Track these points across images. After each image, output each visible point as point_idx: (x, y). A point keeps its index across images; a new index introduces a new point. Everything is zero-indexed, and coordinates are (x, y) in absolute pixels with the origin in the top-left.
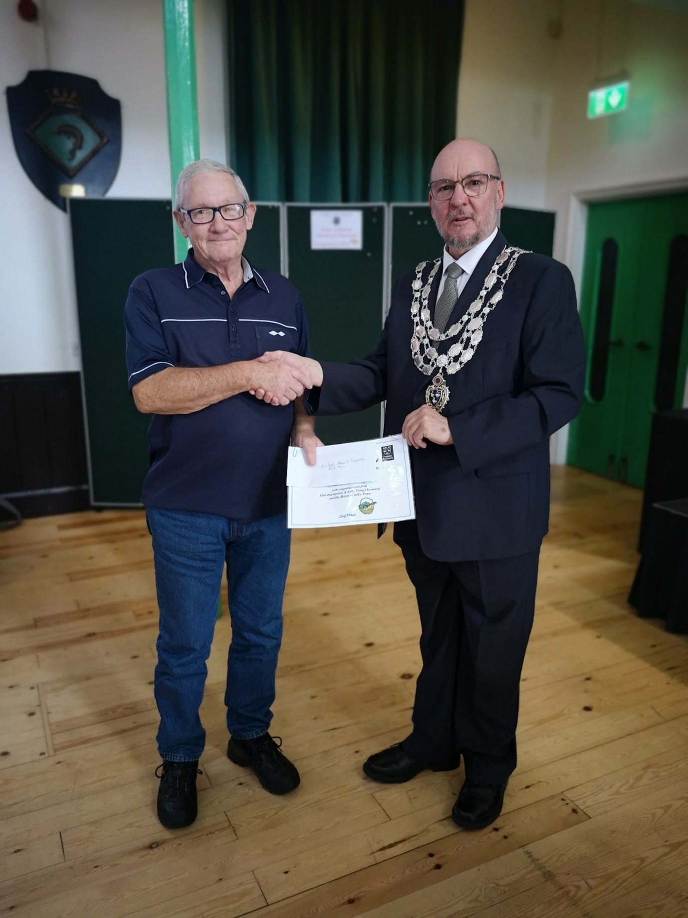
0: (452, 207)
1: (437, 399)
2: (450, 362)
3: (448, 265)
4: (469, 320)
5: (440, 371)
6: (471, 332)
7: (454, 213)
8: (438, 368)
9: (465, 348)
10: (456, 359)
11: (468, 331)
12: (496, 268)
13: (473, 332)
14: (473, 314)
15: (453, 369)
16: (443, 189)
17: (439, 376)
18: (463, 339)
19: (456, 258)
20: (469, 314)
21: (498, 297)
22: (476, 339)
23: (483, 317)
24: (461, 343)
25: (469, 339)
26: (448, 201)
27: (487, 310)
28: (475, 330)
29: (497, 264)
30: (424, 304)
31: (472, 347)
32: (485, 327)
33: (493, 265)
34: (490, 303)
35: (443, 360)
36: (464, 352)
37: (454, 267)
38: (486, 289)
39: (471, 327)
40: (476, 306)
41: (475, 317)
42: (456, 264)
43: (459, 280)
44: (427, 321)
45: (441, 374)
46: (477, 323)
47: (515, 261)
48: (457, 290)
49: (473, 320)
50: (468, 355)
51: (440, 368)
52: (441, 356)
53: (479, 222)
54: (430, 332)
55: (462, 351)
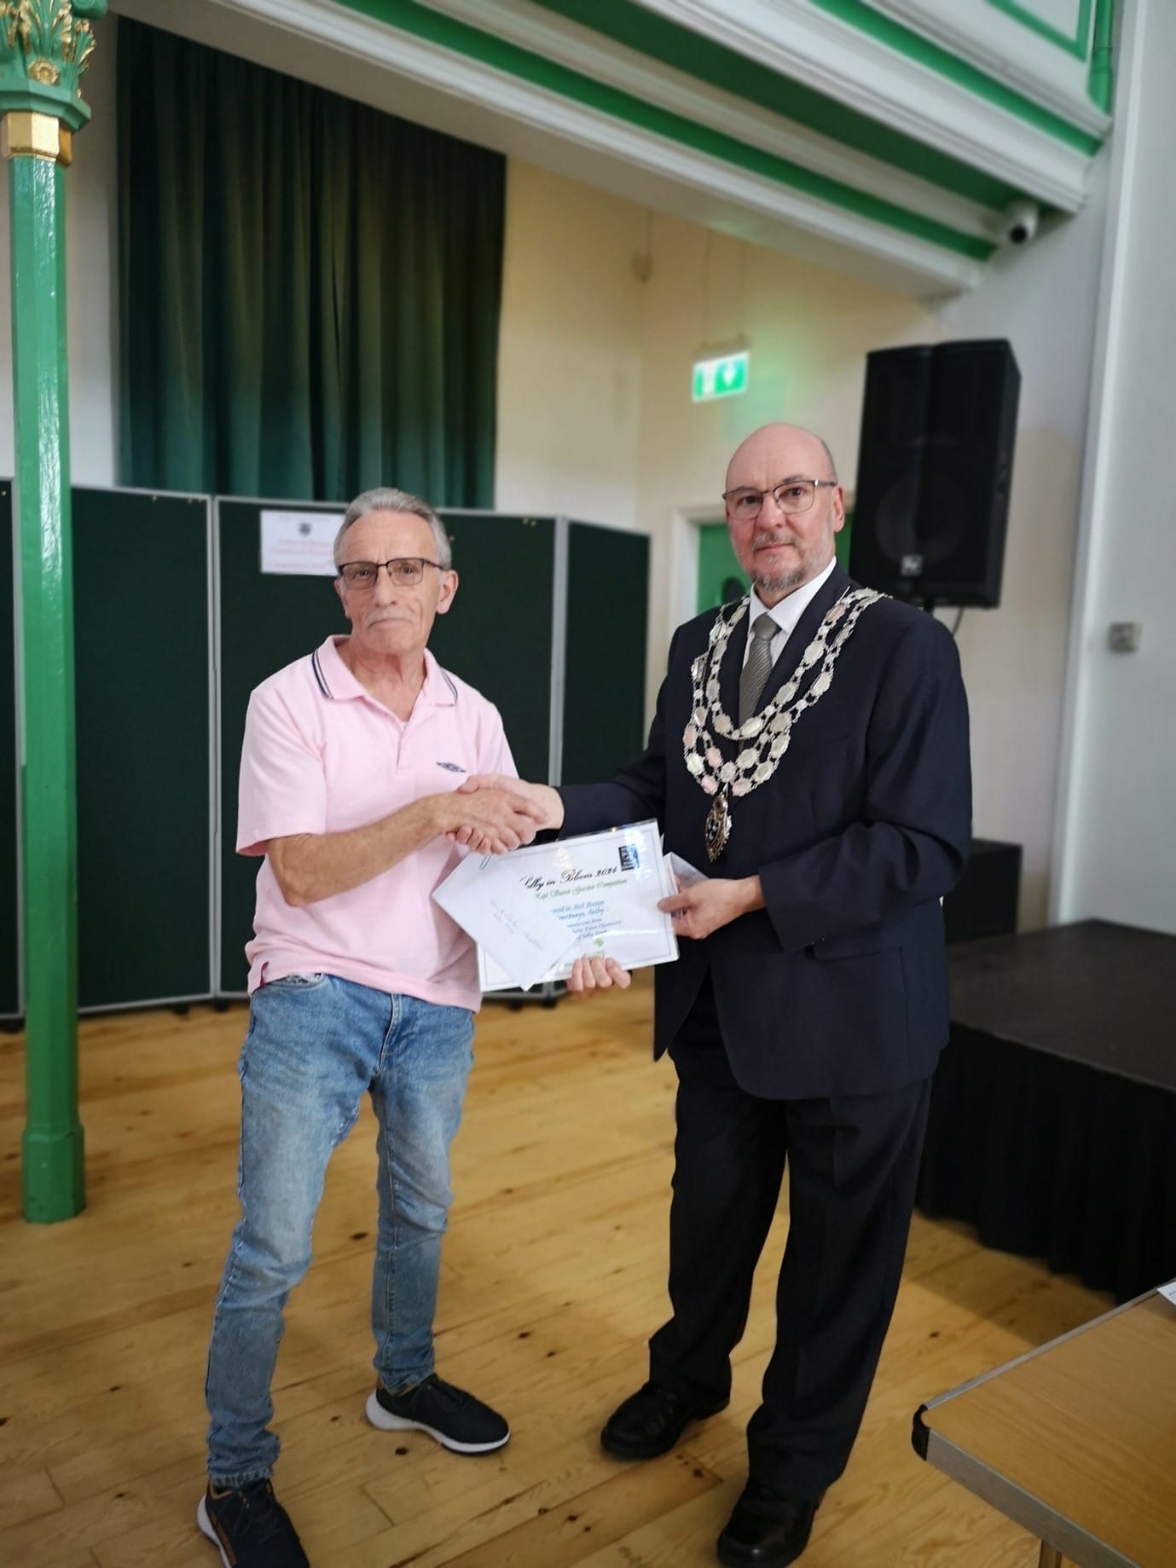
0: (758, 528)
1: (714, 834)
2: (738, 778)
3: (758, 616)
4: (774, 716)
5: (726, 787)
6: (772, 734)
7: (762, 539)
8: (722, 784)
9: (763, 759)
10: (749, 773)
11: (769, 733)
12: (824, 630)
14: (781, 706)
15: (742, 789)
16: (745, 502)
17: (722, 797)
18: (760, 744)
19: (770, 606)
20: (776, 706)
21: (822, 685)
22: (780, 747)
24: (758, 748)
25: (768, 745)
26: (753, 521)
27: (802, 705)
28: (779, 733)
29: (827, 624)
30: (713, 671)
31: (773, 760)
32: (794, 730)
33: (820, 626)
35: (728, 773)
36: (760, 766)
37: (764, 620)
38: (805, 665)
39: (775, 727)
40: (788, 691)
41: (782, 711)
42: (768, 616)
43: (773, 641)
44: (713, 703)
45: (725, 793)
46: (785, 721)
47: (852, 626)
48: (770, 658)
49: (779, 715)
50: (765, 773)
51: (724, 784)
52: (728, 764)
54: (715, 720)
55: (757, 764)
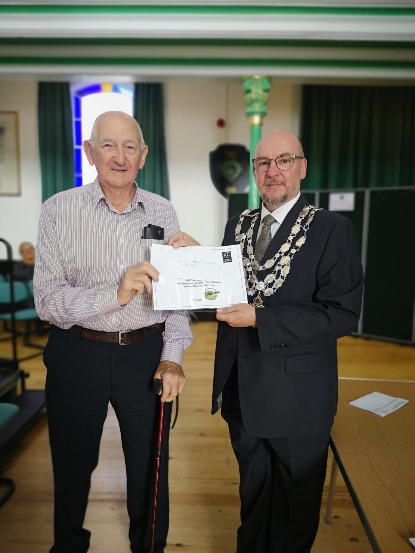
0: (268, 177)
2: (266, 288)
3: (265, 216)
4: (280, 257)
5: (259, 293)
6: (281, 266)
8: (258, 291)
9: (277, 278)
10: (271, 285)
11: (279, 265)
12: (299, 220)
13: (283, 267)
14: (283, 253)
15: (269, 292)
16: (262, 164)
17: (258, 297)
18: (275, 271)
19: (271, 212)
21: (301, 242)
22: (286, 271)
23: (291, 255)
24: (274, 273)
25: (280, 271)
26: (266, 172)
27: (293, 251)
29: (301, 218)
30: (249, 243)
31: (282, 277)
32: (292, 264)
33: (297, 218)
34: (296, 246)
35: (261, 286)
37: (269, 217)
38: (293, 235)
39: (282, 262)
40: (285, 247)
41: (285, 255)
42: (271, 215)
43: (272, 226)
44: (251, 255)
45: (260, 296)
46: (286, 260)
47: (313, 216)
48: (270, 234)
49: (283, 257)
50: (279, 283)
51: (259, 291)
52: (260, 282)
53: (288, 187)
55: (275, 280)
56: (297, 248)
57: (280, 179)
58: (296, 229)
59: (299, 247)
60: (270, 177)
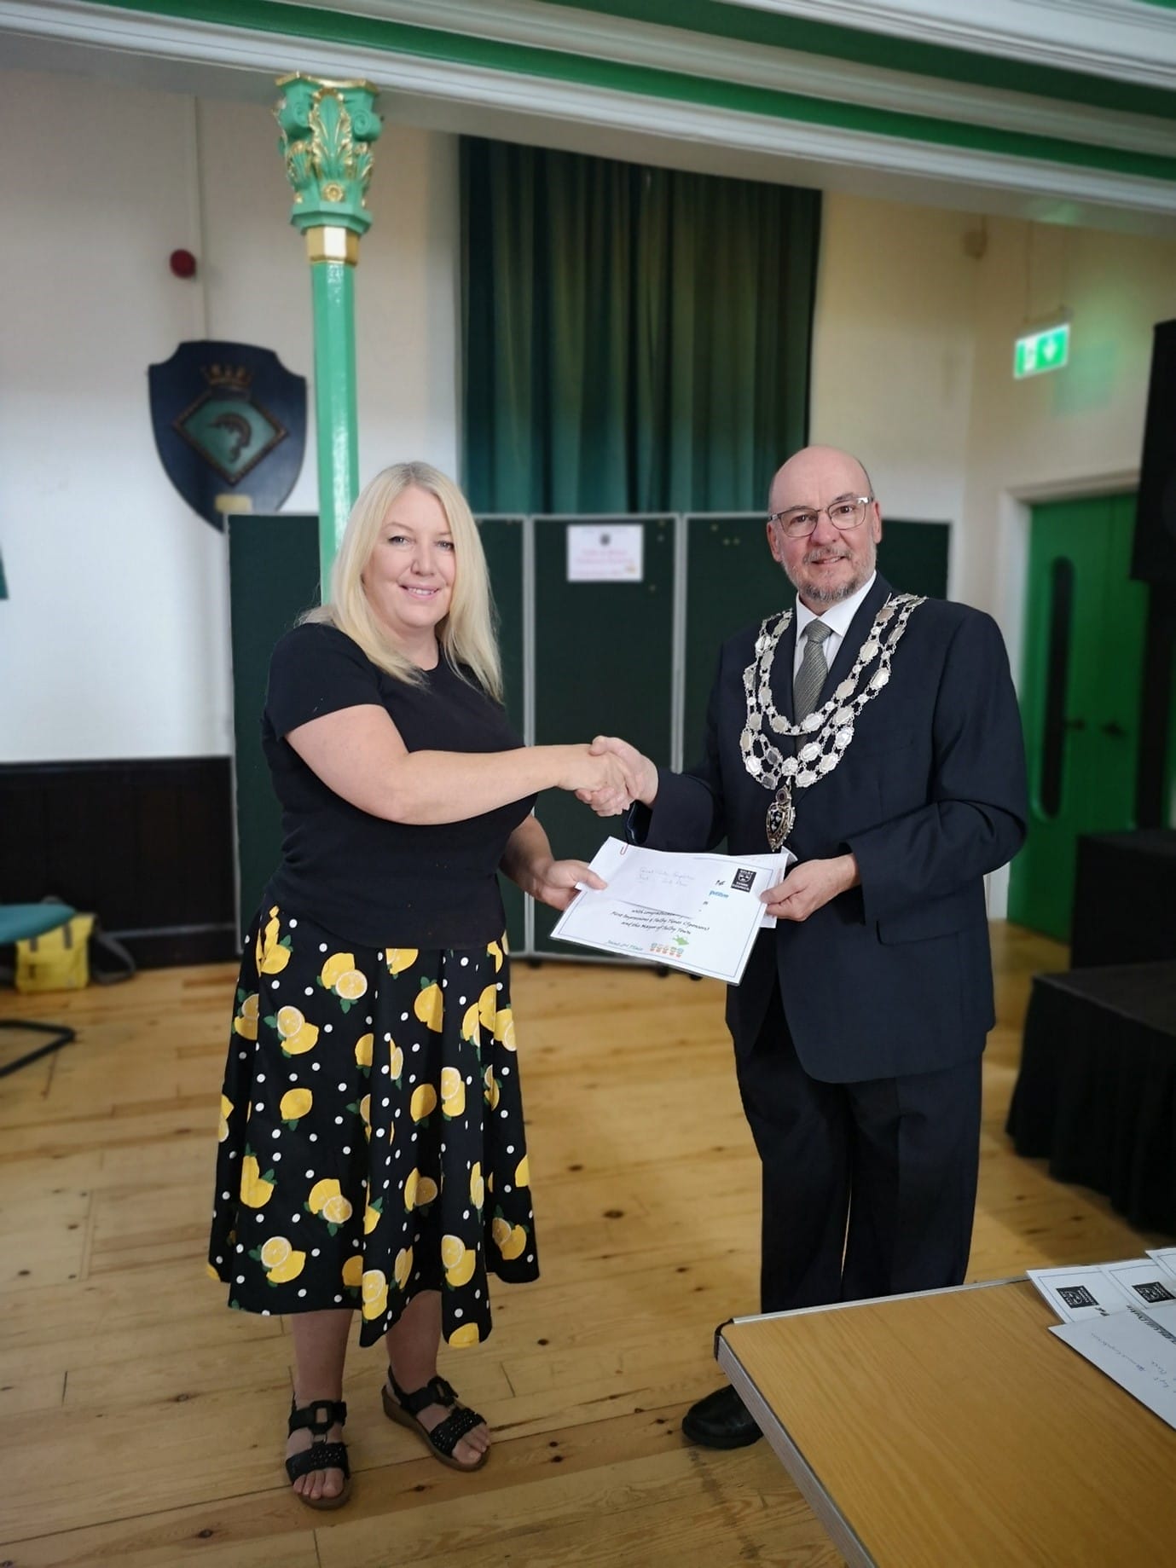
0: (814, 543)
1: (777, 824)
2: (802, 770)
3: (807, 623)
4: (835, 711)
5: (788, 782)
6: (835, 728)
7: (817, 554)
8: (784, 778)
9: (826, 751)
10: (811, 765)
11: (832, 726)
12: (876, 631)
13: (840, 728)
14: (841, 701)
15: (807, 779)
16: (797, 520)
17: (784, 789)
19: (820, 614)
20: (836, 701)
21: (881, 679)
22: (844, 738)
23: (856, 707)
24: (821, 742)
25: (832, 738)
26: (808, 537)
27: (863, 699)
28: (842, 726)
29: (879, 624)
30: (763, 679)
31: (837, 751)
33: (872, 627)
34: (868, 688)
35: (790, 766)
36: (824, 757)
37: (815, 625)
38: (861, 663)
39: (838, 719)
40: (846, 688)
41: (843, 706)
42: (819, 621)
43: (825, 644)
44: (767, 707)
45: (788, 787)
46: (846, 715)
47: (904, 626)
48: (824, 660)
49: (840, 709)
50: (830, 763)
51: (786, 778)
52: (788, 759)
53: (857, 563)
54: (772, 722)
55: (822, 755)
56: (871, 692)
57: (840, 547)
58: (868, 651)
59: (875, 691)
60: (818, 545)
